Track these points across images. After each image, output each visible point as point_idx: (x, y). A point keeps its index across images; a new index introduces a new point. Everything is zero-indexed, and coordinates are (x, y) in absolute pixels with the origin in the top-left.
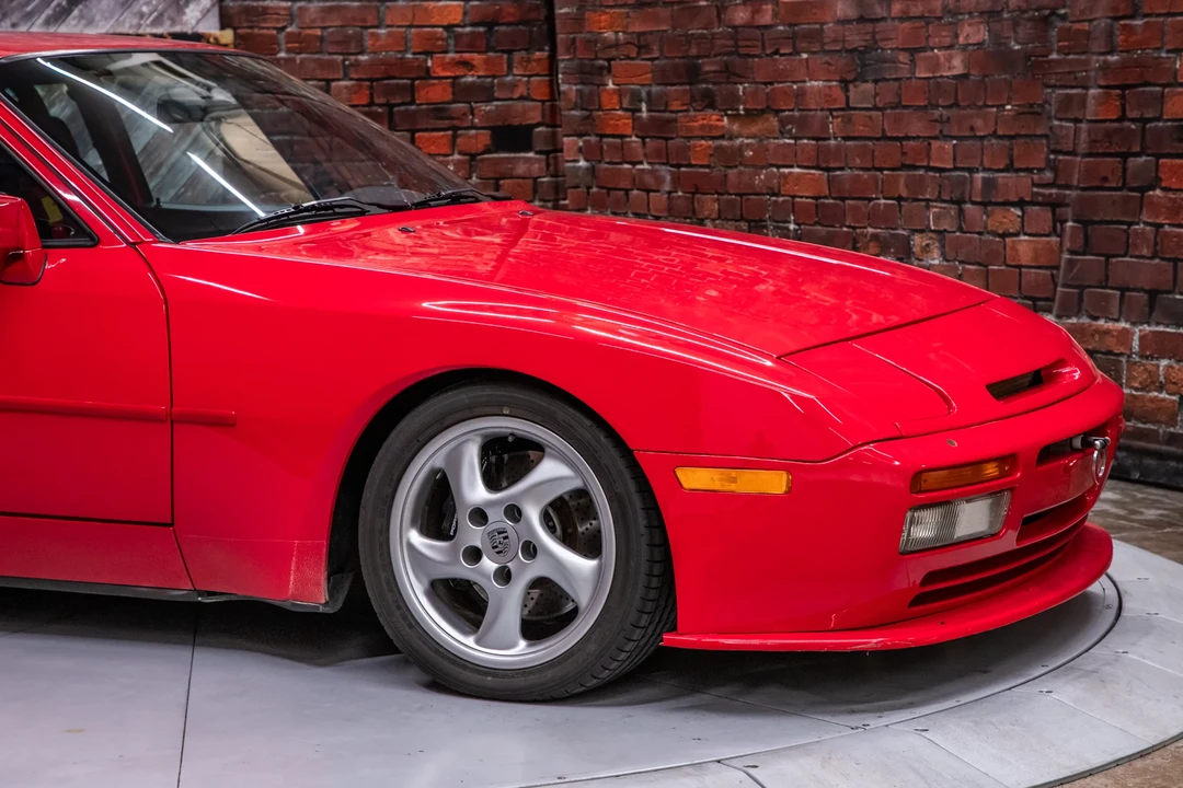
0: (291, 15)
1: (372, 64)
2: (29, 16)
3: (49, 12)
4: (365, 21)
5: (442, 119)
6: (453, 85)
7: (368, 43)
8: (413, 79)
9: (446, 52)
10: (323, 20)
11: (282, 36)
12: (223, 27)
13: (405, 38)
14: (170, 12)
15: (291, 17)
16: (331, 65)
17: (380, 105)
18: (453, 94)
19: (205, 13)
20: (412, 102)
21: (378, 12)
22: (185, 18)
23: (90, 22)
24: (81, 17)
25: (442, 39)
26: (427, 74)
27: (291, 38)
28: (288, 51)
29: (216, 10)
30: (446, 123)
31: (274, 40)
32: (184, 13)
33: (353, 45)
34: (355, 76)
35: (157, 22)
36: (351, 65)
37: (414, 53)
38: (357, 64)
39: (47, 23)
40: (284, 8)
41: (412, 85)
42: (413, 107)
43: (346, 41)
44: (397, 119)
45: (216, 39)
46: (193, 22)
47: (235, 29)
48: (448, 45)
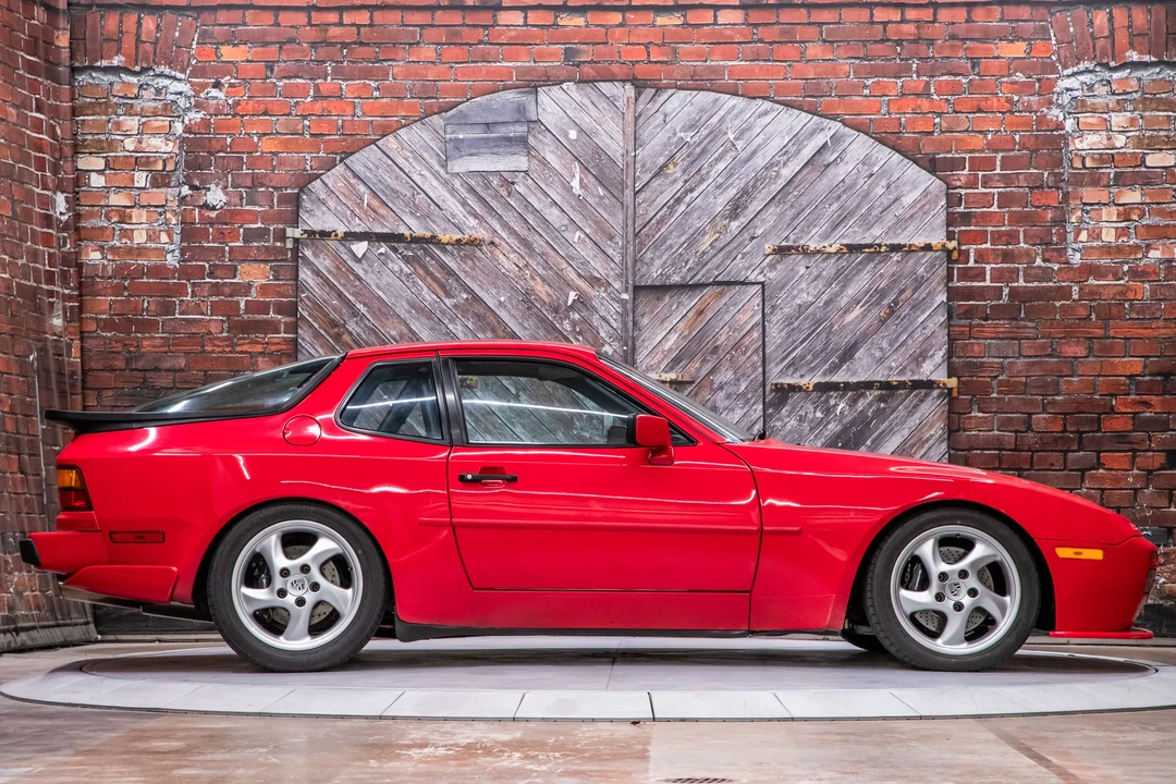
0: (1002, 368)
1: (1065, 402)
2: (812, 370)
3: (826, 367)
4: (1062, 371)
5: (1123, 443)
6: (1133, 418)
7: (1063, 387)
8: (1100, 414)
9: (1128, 394)
10: (1028, 371)
11: (995, 383)
12: (949, 377)
13: (1094, 384)
14: (912, 366)
15: (1002, 369)
16: (1032, 403)
17: (1071, 432)
18: (1134, 425)
19: (937, 367)
20: (1099, 430)
21: (1073, 365)
22: (922, 370)
23: (854, 373)
24: (848, 370)
25: (1125, 385)
26: (1112, 410)
27: (1001, 384)
28: (999, 392)
29: (946, 363)
30: (1128, 446)
31: (988, 385)
32: (922, 367)
33: (1051, 389)
34: (1052, 411)
35: (902, 372)
36: (1049, 403)
37: (1101, 395)
38: (1054, 403)
39: (824, 374)
40: (997, 363)
41: (1099, 418)
42: (1099, 434)
43: (1045, 385)
44: (1085, 442)
45: (944, 384)
46: (928, 373)
47: (959, 378)
48: (1130, 389)
